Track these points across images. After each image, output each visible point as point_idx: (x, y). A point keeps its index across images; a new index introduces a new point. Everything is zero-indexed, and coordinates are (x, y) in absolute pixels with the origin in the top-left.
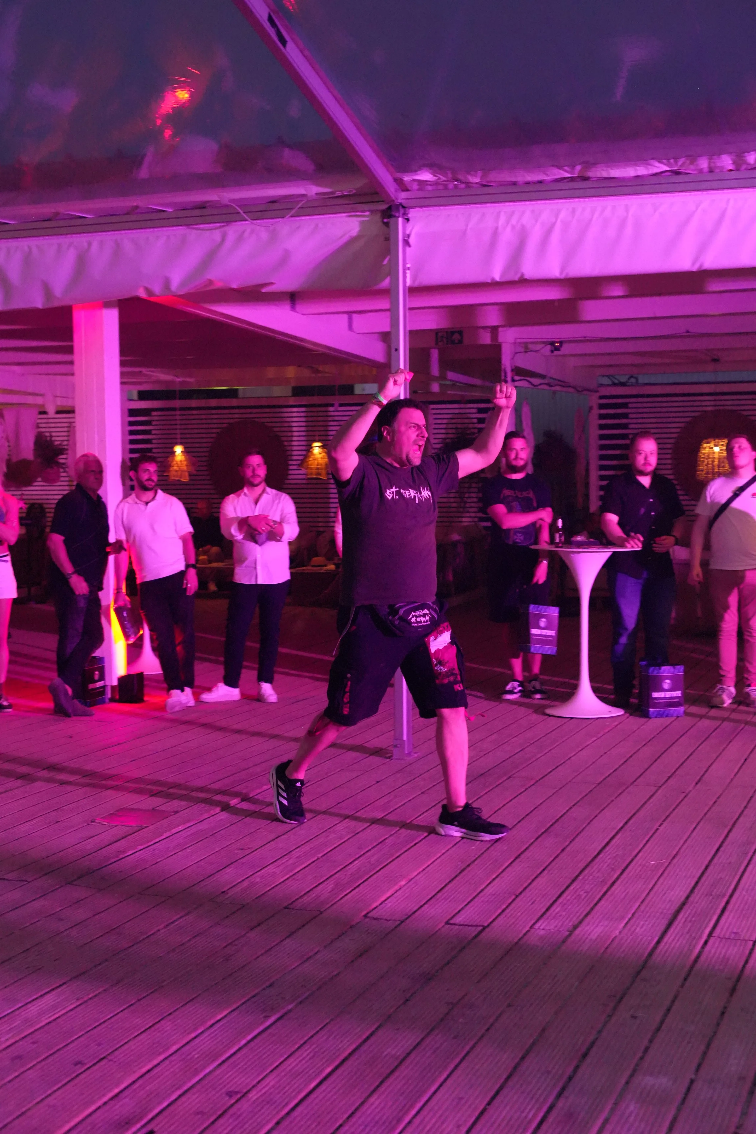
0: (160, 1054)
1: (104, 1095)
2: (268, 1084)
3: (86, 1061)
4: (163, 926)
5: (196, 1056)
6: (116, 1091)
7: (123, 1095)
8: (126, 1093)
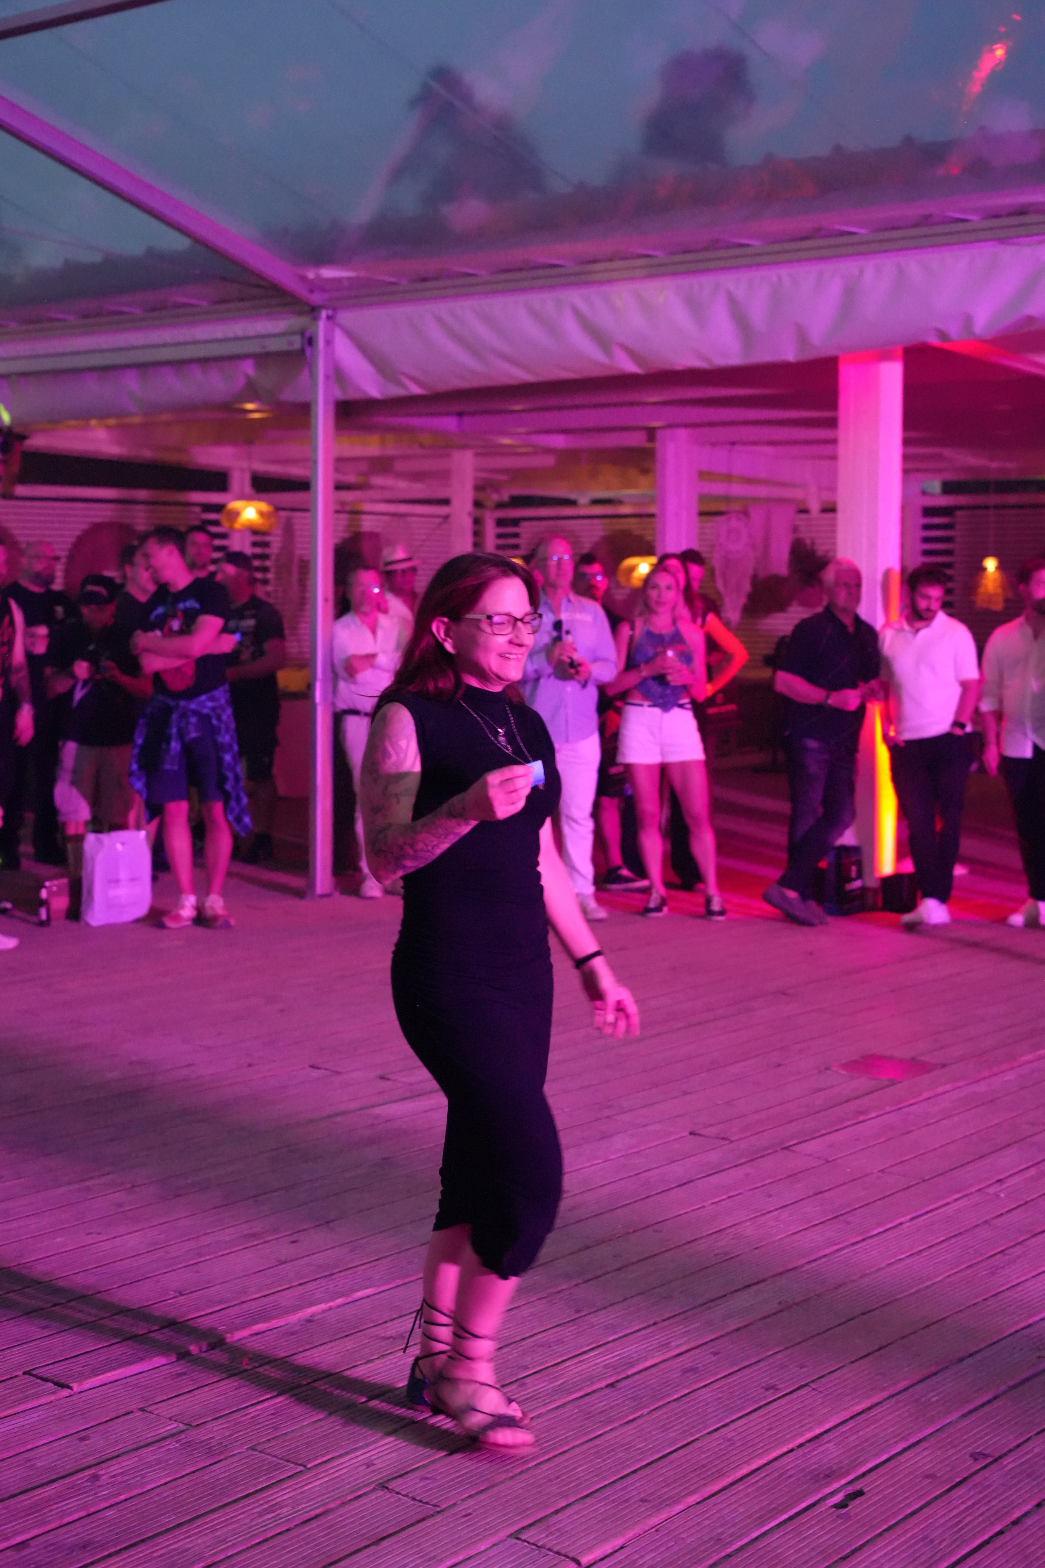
0: (884, 1389)
1: (801, 1435)
2: (1032, 1450)
3: (781, 1386)
4: (908, 1217)
5: (934, 1399)
6: (818, 1431)
7: (826, 1437)
8: (831, 1435)
